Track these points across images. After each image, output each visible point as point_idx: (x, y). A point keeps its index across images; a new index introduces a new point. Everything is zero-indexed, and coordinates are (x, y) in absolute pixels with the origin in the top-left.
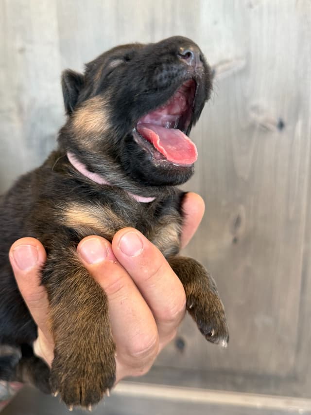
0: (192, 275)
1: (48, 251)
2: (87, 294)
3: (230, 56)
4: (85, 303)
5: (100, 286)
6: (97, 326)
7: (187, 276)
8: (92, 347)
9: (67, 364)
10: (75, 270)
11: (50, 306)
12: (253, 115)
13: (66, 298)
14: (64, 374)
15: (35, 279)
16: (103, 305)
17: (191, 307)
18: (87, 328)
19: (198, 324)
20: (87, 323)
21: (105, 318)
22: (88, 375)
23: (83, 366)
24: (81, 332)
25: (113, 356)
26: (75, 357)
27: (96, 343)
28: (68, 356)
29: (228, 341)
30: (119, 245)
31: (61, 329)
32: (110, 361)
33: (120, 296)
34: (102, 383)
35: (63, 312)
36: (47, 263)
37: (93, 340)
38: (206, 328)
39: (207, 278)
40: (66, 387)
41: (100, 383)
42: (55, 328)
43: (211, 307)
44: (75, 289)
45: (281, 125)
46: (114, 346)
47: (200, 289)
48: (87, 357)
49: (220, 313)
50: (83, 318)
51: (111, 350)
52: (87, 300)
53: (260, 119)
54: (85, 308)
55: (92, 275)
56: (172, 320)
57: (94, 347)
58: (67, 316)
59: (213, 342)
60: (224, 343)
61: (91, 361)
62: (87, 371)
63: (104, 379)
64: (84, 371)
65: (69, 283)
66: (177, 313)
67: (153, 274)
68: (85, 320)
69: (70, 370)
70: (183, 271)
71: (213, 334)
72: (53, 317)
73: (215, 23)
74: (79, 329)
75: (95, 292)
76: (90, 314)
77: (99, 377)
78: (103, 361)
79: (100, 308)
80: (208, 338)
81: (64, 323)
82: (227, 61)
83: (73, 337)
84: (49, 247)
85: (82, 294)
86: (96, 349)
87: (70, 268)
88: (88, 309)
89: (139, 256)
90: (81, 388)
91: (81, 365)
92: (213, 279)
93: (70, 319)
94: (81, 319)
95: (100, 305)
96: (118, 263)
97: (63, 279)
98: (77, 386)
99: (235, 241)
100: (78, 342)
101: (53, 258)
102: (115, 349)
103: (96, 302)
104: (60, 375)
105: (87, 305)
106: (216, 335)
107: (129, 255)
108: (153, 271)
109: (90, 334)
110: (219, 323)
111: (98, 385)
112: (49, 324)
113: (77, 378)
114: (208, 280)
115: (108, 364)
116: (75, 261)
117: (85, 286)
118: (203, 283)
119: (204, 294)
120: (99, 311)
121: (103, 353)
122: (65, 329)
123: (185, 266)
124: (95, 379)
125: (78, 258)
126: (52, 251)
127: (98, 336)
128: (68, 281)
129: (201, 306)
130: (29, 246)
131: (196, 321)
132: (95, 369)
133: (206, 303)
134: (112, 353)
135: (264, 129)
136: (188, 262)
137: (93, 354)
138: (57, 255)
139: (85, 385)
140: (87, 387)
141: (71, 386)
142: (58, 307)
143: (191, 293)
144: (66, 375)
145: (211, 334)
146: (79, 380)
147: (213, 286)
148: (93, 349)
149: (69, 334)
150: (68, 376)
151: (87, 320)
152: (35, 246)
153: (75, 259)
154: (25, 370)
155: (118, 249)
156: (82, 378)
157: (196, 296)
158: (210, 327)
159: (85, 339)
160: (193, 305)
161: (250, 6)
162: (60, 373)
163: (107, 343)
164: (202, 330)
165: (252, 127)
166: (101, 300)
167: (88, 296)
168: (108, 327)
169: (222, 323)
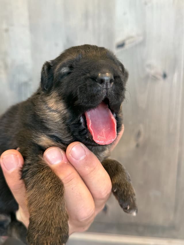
0: (116, 171)
1: (25, 158)
2: (51, 184)
3: (134, 34)
4: (49, 189)
5: (59, 178)
6: (57, 204)
7: (113, 171)
8: (55, 217)
9: (38, 228)
10: (43, 168)
11: (27, 191)
12: (148, 70)
13: (37, 186)
14: (36, 234)
15: (17, 176)
16: (61, 191)
17: (115, 191)
18: (51, 205)
19: (119, 201)
20: (51, 202)
21: (62, 199)
22: (52, 235)
23: (48, 230)
24: (47, 208)
25: (67, 223)
26: (44, 223)
27: (57, 214)
28: (39, 223)
29: (137, 212)
30: (71, 152)
31: (34, 205)
32: (65, 226)
33: (71, 184)
34: (60, 240)
35: (35, 194)
36: (24, 165)
37: (55, 213)
38: (124, 205)
39: (125, 173)
40: (37, 242)
41: (59, 240)
42: (30, 204)
43: (128, 191)
44: (43, 180)
45: (165, 76)
46: (68, 217)
47: (121, 180)
48: (51, 223)
49: (133, 195)
50: (49, 199)
51: (66, 219)
52: (51, 187)
53: (152, 72)
54: (50, 193)
55: (54, 171)
56: (102, 199)
57: (56, 217)
58: (39, 197)
59: (128, 213)
60: (134, 214)
61: (54, 226)
62: (51, 232)
63: (62, 237)
64: (49, 232)
65: (39, 176)
66: (106, 194)
67: (92, 171)
68: (50, 200)
69: (40, 232)
70: (111, 168)
71: (128, 208)
72: (29, 198)
73: (125, 14)
74: (46, 206)
75: (56, 182)
76: (53, 196)
77: (59, 236)
78: (61, 226)
79: (59, 192)
80: (125, 210)
81: (36, 202)
82: (132, 37)
83: (43, 211)
84: (25, 155)
85: (47, 184)
86: (57, 218)
87: (40, 167)
88: (51, 193)
89: (83, 160)
90: (47, 243)
91: (47, 228)
92: (128, 173)
93: (40, 199)
94: (47, 199)
95: (59, 190)
96: (70, 164)
97: (34, 175)
98: (45, 242)
99: (137, 146)
100: (45, 214)
101: (28, 162)
102: (68, 218)
103: (56, 188)
104: (33, 235)
105: (51, 190)
106: (130, 209)
107: (77, 159)
108: (92, 169)
109: (53, 209)
110: (132, 201)
111: (58, 241)
112: (26, 203)
113: (45, 237)
114: (126, 174)
115: (64, 228)
116: (43, 163)
117: (50, 178)
118: (123, 176)
119: (124, 183)
120: (59, 194)
121: (61, 221)
122: (37, 205)
123: (112, 165)
124: (56, 238)
125: (44, 161)
126: (27, 158)
127: (58, 210)
128: (39, 175)
129: (122, 190)
130: (12, 155)
131: (118, 200)
132: (56, 231)
133: (124, 189)
134: (66, 221)
135: (155, 78)
136: (113, 163)
137: (55, 221)
138: (31, 160)
139: (50, 241)
140: (51, 243)
141: (41, 242)
142: (32, 192)
143: (115, 182)
144: (37, 235)
145: (127, 208)
146: (46, 238)
147: (128, 178)
148: (55, 218)
149: (40, 209)
150: (39, 235)
151: (51, 200)
152: (16, 155)
153: (43, 162)
154: (14, 230)
155: (70, 155)
156: (48, 237)
157: (118, 184)
158: (127, 204)
159: (50, 212)
160: (117, 190)
161: (146, 4)
162: (34, 233)
163: (64, 215)
164: (121, 206)
165: (147, 77)
166: (59, 187)
167: (51, 185)
168: (64, 204)
169: (134, 201)
